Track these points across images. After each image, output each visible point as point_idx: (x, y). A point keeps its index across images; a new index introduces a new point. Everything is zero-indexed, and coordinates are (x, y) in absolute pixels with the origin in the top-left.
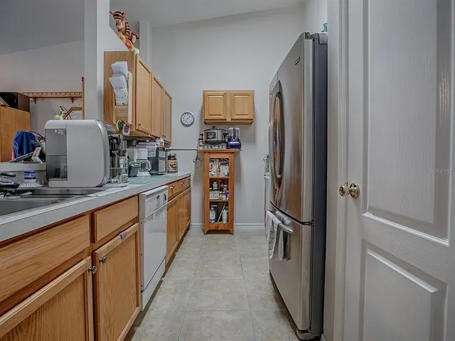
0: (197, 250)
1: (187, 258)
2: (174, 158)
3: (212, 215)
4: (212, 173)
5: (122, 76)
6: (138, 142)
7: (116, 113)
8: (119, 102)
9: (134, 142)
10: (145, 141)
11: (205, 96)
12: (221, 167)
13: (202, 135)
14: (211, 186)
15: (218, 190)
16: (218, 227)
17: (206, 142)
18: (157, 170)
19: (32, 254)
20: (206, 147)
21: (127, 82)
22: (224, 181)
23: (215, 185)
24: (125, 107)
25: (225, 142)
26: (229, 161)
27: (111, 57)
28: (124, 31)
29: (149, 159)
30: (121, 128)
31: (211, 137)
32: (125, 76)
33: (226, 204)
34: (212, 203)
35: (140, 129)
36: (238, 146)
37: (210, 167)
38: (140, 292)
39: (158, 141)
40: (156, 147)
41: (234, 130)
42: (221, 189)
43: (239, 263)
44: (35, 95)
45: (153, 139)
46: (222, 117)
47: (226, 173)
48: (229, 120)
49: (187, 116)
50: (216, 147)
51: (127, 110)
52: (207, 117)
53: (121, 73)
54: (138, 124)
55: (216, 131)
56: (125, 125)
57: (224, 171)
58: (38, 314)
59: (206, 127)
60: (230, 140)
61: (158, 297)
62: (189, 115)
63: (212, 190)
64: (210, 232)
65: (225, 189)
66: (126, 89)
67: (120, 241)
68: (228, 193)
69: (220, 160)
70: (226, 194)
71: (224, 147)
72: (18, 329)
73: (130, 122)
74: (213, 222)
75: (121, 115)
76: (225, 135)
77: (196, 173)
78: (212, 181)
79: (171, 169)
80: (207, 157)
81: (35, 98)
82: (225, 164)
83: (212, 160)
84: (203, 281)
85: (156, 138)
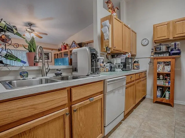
0: (146, 111)
1: (139, 114)
2: (137, 62)
3: (159, 93)
4: (159, 70)
5: (106, 27)
6: (117, 56)
7: (105, 43)
8: (106, 38)
9: (116, 56)
10: (121, 55)
11: (155, 27)
12: (166, 67)
13: (153, 49)
14: (159, 77)
15: (162, 80)
16: (162, 101)
17: (155, 53)
18: (126, 68)
19: (32, 104)
20: (155, 56)
21: (109, 29)
22: (168, 75)
23: (161, 77)
24: (108, 40)
25: (168, 52)
26: (171, 63)
27: (103, 20)
28: (111, 8)
29: (121, 63)
30: (107, 50)
31: (158, 50)
32: (107, 26)
33: (169, 88)
34: (158, 87)
35: (115, 49)
36: (179, 54)
37: (158, 66)
38: (103, 127)
39: (127, 54)
40: (125, 57)
41: (175, 44)
42: (166, 79)
43: (174, 128)
44: (87, 42)
45: (125, 53)
46: (166, 37)
47: (169, 70)
48: (171, 38)
49: (145, 40)
50: (162, 55)
51: (108, 42)
52: (156, 39)
53: (106, 25)
54: (114, 47)
55: (162, 46)
56: (108, 48)
57: (167, 69)
58: (35, 129)
59: (155, 45)
60: (172, 50)
61: (117, 131)
62: (146, 40)
63: (159, 80)
64: (157, 102)
65: (168, 79)
66: (108, 32)
67: (89, 102)
68: (170, 82)
69: (165, 62)
70: (169, 83)
71: (168, 55)
72: (24, 133)
73: (110, 46)
74: (159, 97)
75: (107, 44)
76: (168, 48)
77: (149, 69)
78: (159, 74)
79: (135, 68)
80: (156, 61)
81: (87, 43)
82: (168, 65)
83: (159, 63)
84: (144, 131)
85: (126, 53)
